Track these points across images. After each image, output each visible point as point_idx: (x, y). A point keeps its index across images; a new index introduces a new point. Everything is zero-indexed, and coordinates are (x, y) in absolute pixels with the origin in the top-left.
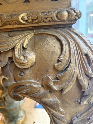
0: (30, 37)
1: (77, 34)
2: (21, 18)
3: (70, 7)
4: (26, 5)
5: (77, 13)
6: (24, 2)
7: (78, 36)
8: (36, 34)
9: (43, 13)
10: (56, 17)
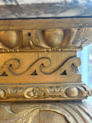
0: (35, 114)
1: (88, 115)
2: (27, 94)
3: (81, 81)
4: (33, 78)
5: (88, 92)
6: (31, 75)
7: (90, 118)
8: (41, 110)
9: (51, 87)
10: (65, 94)
